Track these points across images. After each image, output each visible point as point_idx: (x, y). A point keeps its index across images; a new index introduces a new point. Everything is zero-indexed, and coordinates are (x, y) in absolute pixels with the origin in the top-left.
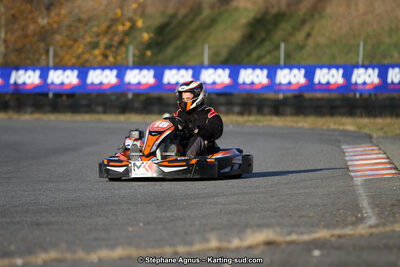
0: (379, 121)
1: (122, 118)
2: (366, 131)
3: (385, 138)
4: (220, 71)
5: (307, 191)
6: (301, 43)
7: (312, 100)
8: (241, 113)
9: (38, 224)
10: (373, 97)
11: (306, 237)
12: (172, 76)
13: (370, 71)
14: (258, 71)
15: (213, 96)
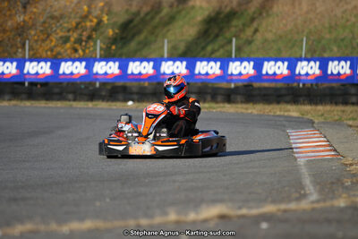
0: (320, 108)
1: (90, 104)
2: (309, 117)
3: (325, 123)
4: (178, 63)
5: (255, 170)
6: (250, 38)
7: (259, 89)
9: (15, 200)
10: (315, 88)
11: (255, 212)
12: (135, 68)
13: (312, 63)
14: (212, 63)
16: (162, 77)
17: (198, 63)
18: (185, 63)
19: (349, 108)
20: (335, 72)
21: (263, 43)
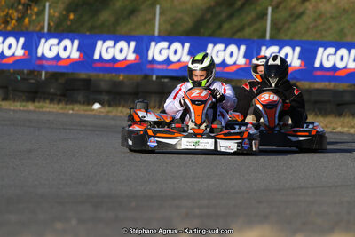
1: (31, 106)
4: (176, 45)
12: (105, 50)
16: (149, 66)
18: (187, 45)
21: (315, 20)
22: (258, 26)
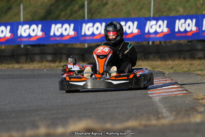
0: (170, 62)
2: (160, 69)
3: (176, 73)
4: (34, 26)
8: (53, 61)
10: (164, 45)
13: (160, 22)
14: (66, 26)
15: (29, 47)
16: (19, 40)
17: (53, 26)
18: (40, 26)
19: (196, 62)
20: (182, 30)
21: (113, 7)
22: (81, 12)
